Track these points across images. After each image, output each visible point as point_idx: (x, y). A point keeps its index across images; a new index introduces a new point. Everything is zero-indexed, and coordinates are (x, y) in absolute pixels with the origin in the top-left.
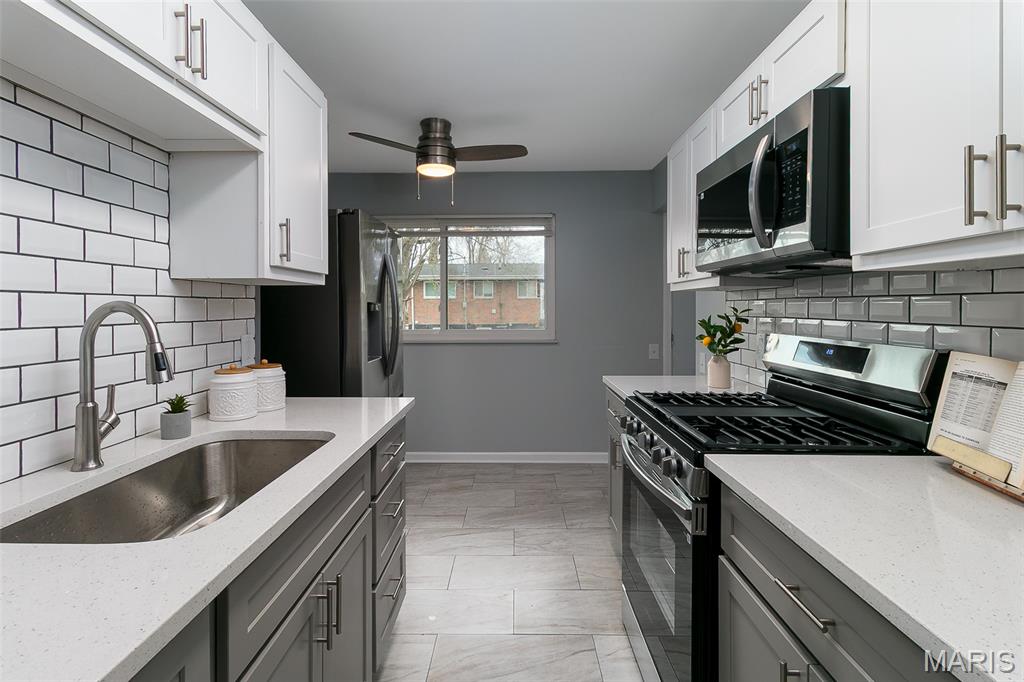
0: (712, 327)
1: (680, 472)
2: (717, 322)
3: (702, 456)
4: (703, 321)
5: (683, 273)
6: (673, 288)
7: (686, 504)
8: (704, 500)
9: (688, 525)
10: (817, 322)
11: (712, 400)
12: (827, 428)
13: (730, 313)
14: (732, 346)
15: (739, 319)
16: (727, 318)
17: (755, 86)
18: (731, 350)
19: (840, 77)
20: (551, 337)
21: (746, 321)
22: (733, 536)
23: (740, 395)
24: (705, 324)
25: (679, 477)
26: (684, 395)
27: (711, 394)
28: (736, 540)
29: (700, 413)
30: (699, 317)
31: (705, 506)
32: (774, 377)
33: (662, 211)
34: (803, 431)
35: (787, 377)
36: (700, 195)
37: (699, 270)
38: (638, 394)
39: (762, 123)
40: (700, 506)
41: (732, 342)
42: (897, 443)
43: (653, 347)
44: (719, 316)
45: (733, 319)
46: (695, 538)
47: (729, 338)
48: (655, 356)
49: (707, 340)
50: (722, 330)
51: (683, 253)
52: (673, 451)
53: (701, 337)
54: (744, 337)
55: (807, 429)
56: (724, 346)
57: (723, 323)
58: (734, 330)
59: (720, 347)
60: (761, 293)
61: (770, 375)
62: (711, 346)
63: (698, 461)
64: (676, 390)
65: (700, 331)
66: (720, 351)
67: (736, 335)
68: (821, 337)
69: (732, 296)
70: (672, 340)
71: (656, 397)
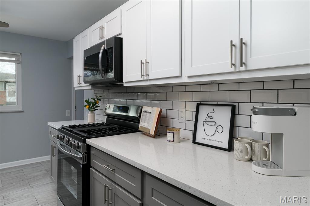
0: (89, 102)
1: (79, 147)
2: (90, 100)
3: (85, 140)
4: (86, 100)
5: (79, 83)
6: (76, 89)
7: (80, 156)
8: (86, 153)
9: (81, 162)
10: (119, 100)
11: (89, 125)
12: (120, 129)
13: (95, 98)
14: (96, 108)
15: (98, 99)
16: (94, 99)
17: (101, 28)
18: (95, 110)
19: (120, 34)
20: (20, 109)
21: (100, 100)
22: (94, 161)
23: (98, 123)
24: (87, 101)
25: (78, 148)
26: (80, 125)
27: (89, 124)
28: (95, 161)
29: (85, 129)
30: (85, 99)
31: (86, 155)
32: (108, 117)
33: (71, 58)
34: (113, 130)
35: (111, 117)
36: (85, 58)
37: (85, 83)
38: (63, 126)
39: (103, 40)
40: (85, 155)
41: (96, 107)
42: (134, 130)
43: (67, 111)
44: (92, 99)
45: (96, 100)
46: (83, 165)
47: (95, 105)
48: (69, 115)
49: (88, 106)
50: (93, 103)
51: (79, 76)
52: (76, 142)
53: (86, 106)
54: (100, 105)
55: (114, 130)
56: (93, 109)
57: (93, 101)
58: (96, 103)
59: (92, 109)
60: (104, 91)
61: (107, 117)
62: (89, 108)
63: (84, 142)
64: (77, 124)
65: (86, 104)
66: (92, 110)
67: (98, 105)
68: (120, 104)
69: (96, 92)
70: (75, 108)
71: (70, 126)
